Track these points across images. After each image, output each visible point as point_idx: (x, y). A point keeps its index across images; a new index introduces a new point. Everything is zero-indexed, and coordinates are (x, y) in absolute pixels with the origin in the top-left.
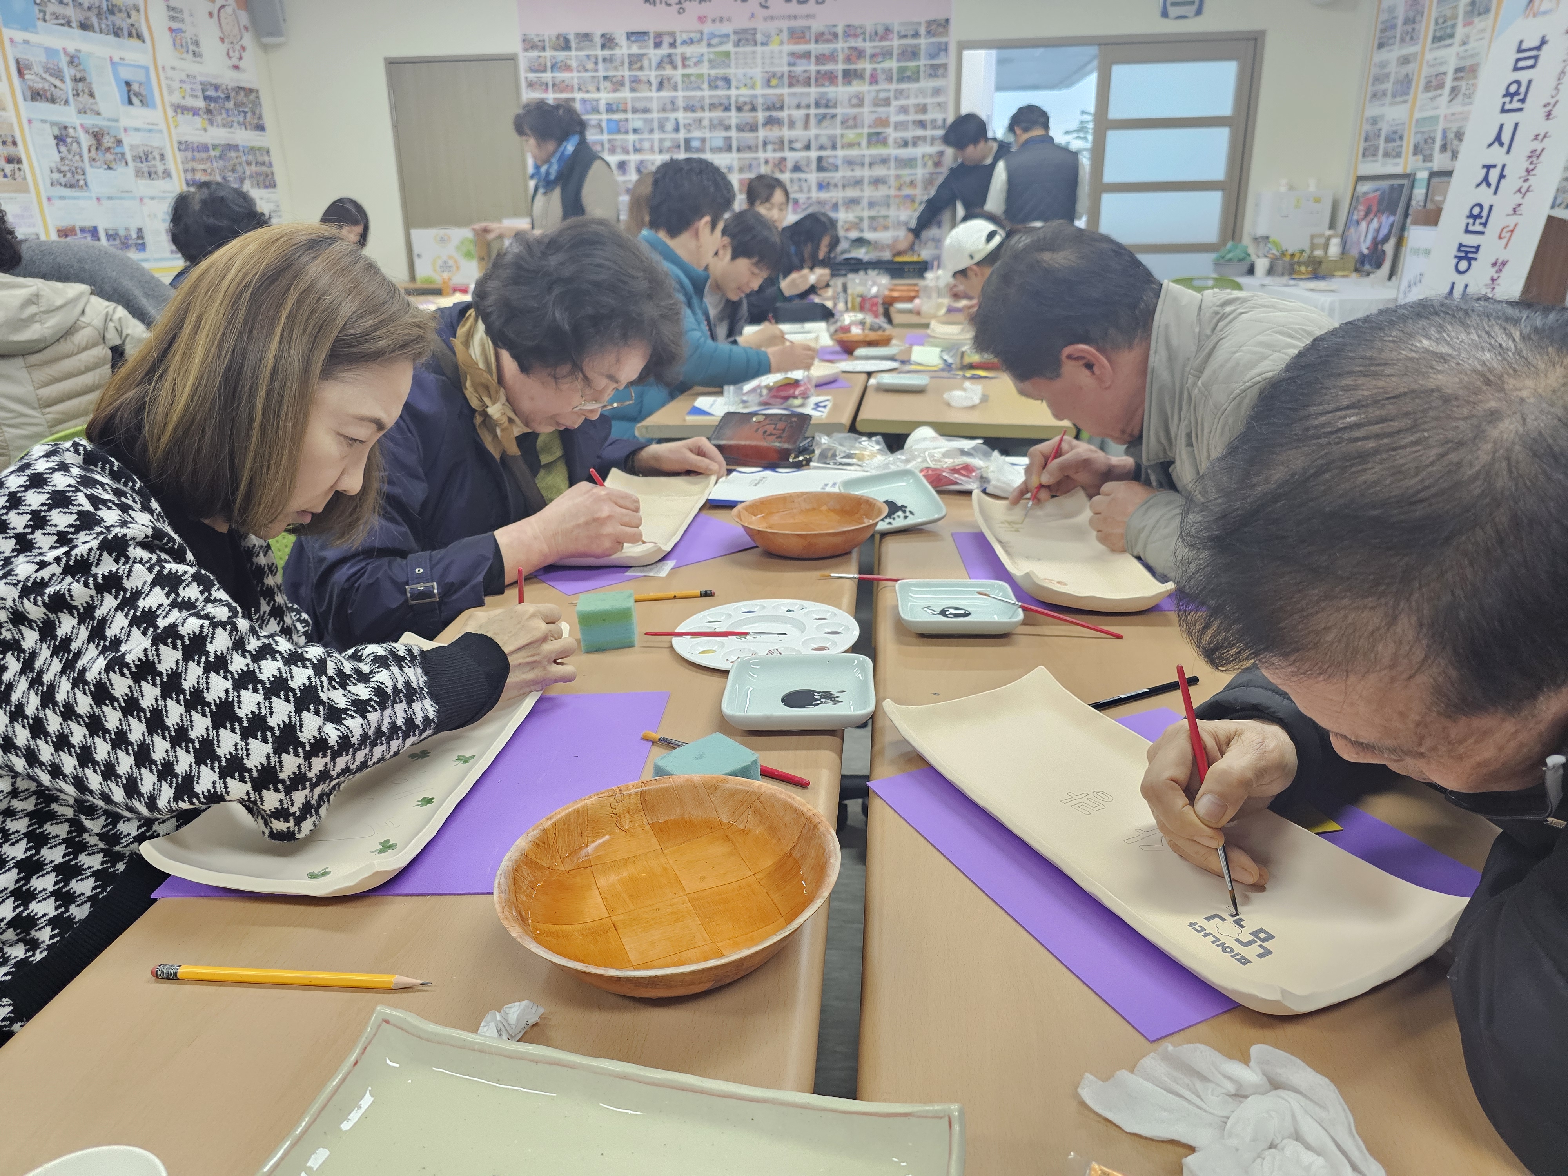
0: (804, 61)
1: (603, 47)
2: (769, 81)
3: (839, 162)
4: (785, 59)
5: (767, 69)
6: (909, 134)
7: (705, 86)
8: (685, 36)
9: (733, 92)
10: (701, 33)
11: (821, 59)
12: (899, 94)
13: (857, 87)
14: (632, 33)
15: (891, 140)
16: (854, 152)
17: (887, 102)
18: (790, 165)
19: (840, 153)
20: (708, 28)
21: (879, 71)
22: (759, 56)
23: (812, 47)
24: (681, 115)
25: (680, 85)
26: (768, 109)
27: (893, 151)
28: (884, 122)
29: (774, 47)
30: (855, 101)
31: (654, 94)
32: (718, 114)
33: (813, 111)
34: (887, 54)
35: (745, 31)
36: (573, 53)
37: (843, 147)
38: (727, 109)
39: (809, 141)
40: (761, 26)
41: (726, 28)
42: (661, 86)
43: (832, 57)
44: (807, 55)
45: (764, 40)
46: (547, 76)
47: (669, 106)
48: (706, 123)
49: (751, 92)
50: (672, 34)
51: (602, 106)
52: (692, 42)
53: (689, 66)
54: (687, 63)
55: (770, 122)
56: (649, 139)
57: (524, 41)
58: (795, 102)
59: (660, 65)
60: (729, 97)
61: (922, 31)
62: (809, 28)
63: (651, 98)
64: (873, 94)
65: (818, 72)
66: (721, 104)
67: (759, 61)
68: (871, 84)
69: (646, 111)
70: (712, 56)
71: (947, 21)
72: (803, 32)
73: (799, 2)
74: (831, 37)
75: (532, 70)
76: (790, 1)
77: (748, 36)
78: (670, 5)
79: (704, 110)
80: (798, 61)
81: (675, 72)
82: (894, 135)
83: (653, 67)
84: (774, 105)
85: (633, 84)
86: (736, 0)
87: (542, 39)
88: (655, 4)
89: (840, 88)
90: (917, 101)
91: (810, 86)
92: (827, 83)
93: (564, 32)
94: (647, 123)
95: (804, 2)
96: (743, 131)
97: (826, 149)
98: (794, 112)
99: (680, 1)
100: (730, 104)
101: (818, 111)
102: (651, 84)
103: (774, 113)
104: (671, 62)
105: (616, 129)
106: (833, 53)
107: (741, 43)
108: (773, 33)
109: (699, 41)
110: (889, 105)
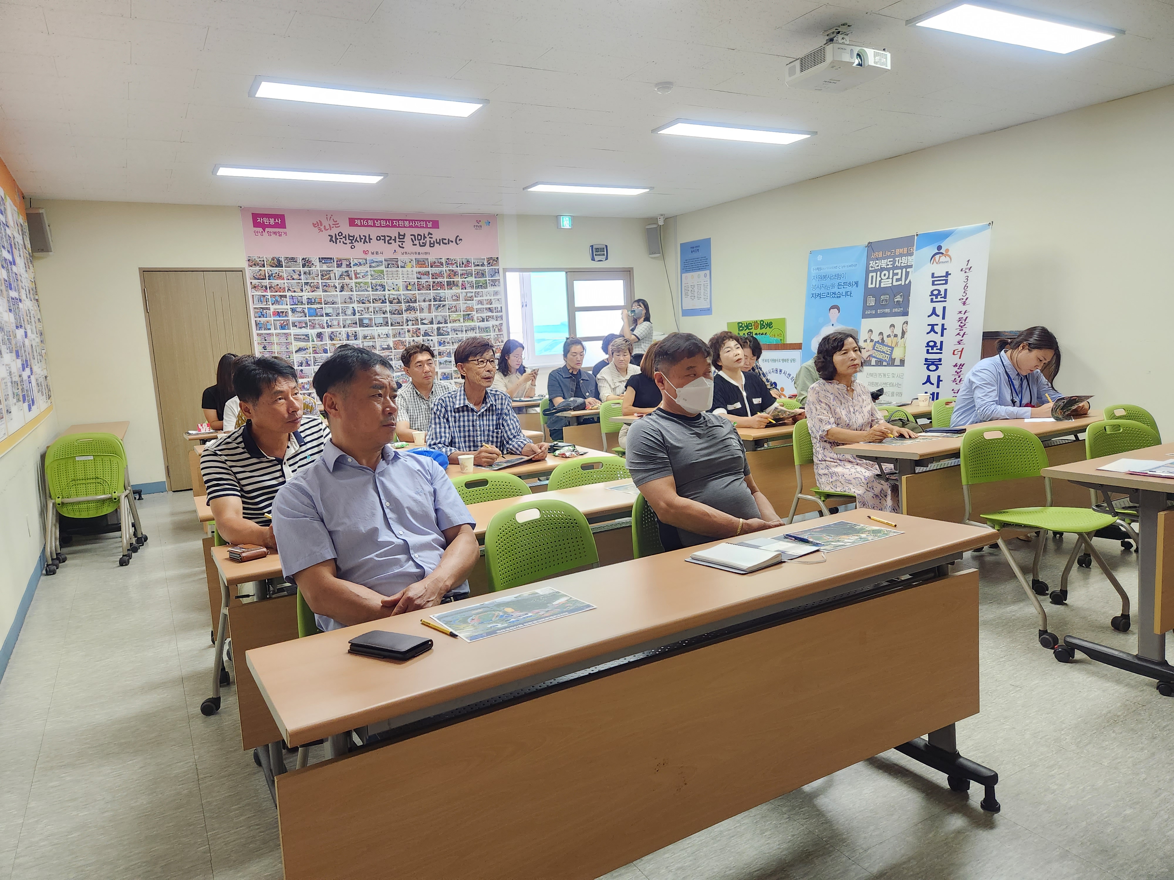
0: (425, 276)
1: (304, 266)
2: (407, 287)
3: (449, 330)
4: (415, 276)
5: (405, 280)
6: (484, 315)
7: (370, 289)
8: (356, 261)
9: (386, 292)
10: (366, 260)
11: (434, 276)
12: (477, 294)
13: (455, 291)
14: (323, 259)
15: (475, 318)
17: (471, 299)
18: (422, 333)
19: (449, 325)
20: (369, 257)
21: (466, 282)
22: (400, 273)
24: (355, 305)
25: (354, 289)
26: (408, 302)
27: (478, 324)
28: (471, 309)
29: (408, 269)
30: (454, 298)
31: (338, 293)
32: (378, 305)
33: (432, 303)
34: (469, 274)
35: (391, 259)
36: (284, 268)
37: (450, 322)
38: (384, 302)
39: (432, 319)
40: (401, 258)
41: (380, 258)
42: (342, 289)
43: (441, 275)
44: (427, 273)
45: (403, 265)
46: (266, 282)
47: (348, 300)
48: (371, 309)
49: (398, 292)
50: (348, 260)
51: (305, 300)
52: (360, 264)
53: (359, 278)
54: (358, 276)
55: (409, 309)
56: (336, 319)
57: (248, 260)
58: (423, 298)
59: (341, 277)
60: (384, 295)
61: (486, 263)
62: (427, 259)
63: (337, 295)
64: (464, 294)
65: (434, 282)
66: (380, 299)
67: (401, 276)
68: (462, 289)
69: (334, 303)
70: (373, 273)
71: (497, 258)
72: (424, 261)
73: (420, 246)
74: (439, 264)
75: (255, 278)
76: (416, 245)
77: (393, 262)
78: (346, 244)
79: (370, 302)
80: (422, 276)
81: (351, 281)
82: (477, 315)
83: (337, 279)
84: (411, 300)
85: (325, 287)
86: (385, 243)
87: (262, 259)
88: (336, 243)
89: (446, 291)
90: (487, 298)
91: (430, 290)
92: (439, 288)
93: (277, 256)
94: (335, 310)
95: (424, 245)
96: (394, 314)
97: (442, 323)
98: (423, 304)
99: (352, 241)
100: (386, 299)
101: (435, 303)
102: (336, 288)
103: (411, 304)
104: (349, 276)
105: (315, 313)
106: (441, 272)
107: (389, 266)
108: (407, 261)
109: (365, 264)
110: (473, 300)
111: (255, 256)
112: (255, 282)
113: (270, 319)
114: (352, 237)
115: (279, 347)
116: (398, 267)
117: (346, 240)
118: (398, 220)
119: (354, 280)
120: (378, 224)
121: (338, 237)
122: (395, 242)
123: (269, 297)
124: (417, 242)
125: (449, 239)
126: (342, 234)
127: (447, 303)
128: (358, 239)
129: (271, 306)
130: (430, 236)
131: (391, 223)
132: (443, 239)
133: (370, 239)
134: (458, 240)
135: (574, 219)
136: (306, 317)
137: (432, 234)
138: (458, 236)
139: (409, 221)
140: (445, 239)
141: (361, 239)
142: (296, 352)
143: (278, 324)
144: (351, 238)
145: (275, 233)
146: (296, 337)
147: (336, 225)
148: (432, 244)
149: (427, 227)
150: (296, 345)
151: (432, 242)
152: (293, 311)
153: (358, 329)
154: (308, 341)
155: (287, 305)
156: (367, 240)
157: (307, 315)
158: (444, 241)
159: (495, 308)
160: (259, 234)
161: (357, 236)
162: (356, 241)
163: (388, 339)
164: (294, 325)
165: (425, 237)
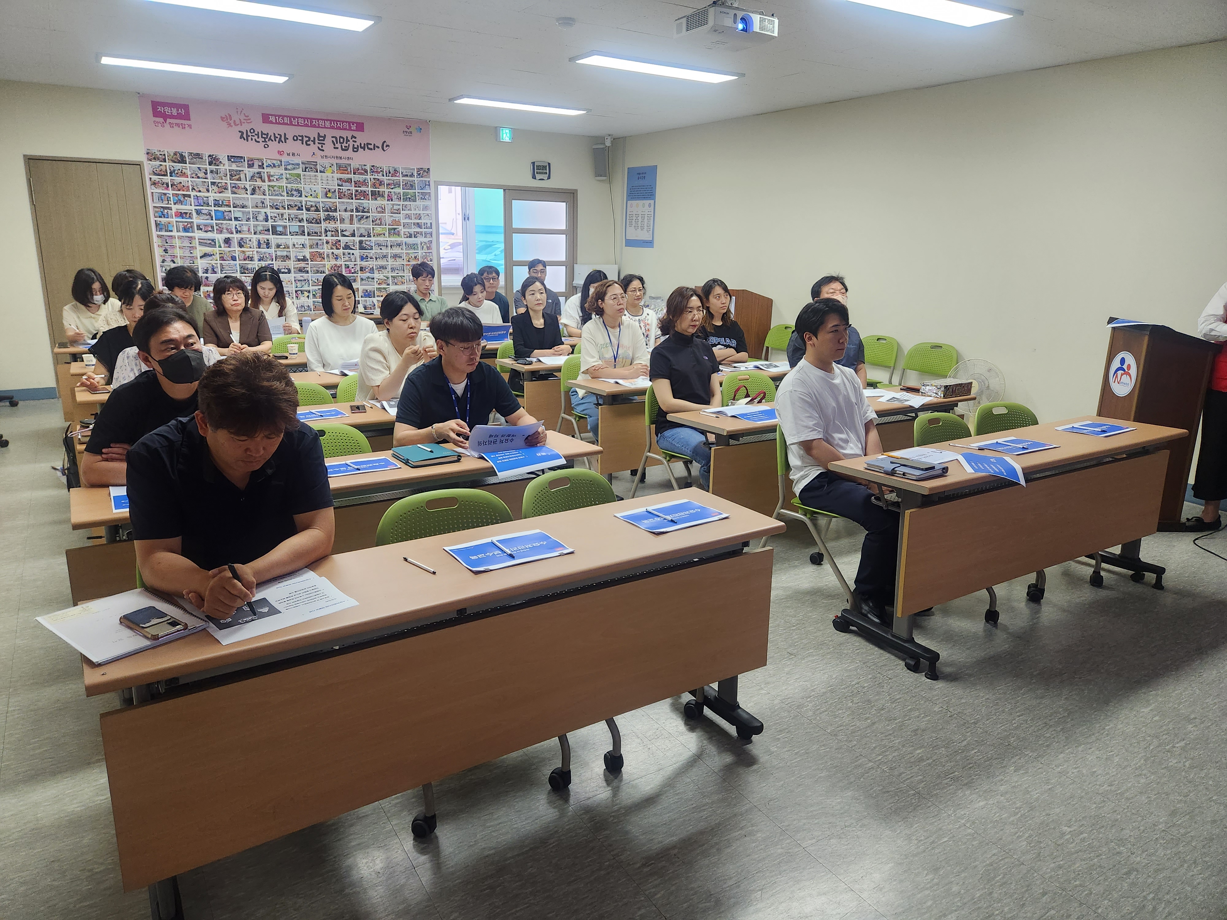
0: (347, 184)
1: (210, 164)
2: (326, 194)
3: (373, 244)
4: (336, 182)
5: (325, 187)
6: (412, 231)
7: (285, 194)
8: (269, 162)
9: (303, 199)
10: (281, 161)
11: (357, 184)
12: (405, 208)
13: (380, 202)
14: (232, 157)
15: (402, 233)
17: (398, 212)
18: (342, 245)
19: (373, 239)
20: (285, 159)
21: (393, 193)
22: (319, 178)
23: (352, 176)
24: (268, 211)
25: (267, 193)
26: (327, 211)
27: (403, 240)
28: (398, 223)
29: (328, 174)
30: (379, 209)
31: (250, 196)
32: (294, 211)
33: (355, 214)
34: (397, 185)
35: (309, 163)
36: (188, 165)
37: (374, 236)
38: (300, 209)
39: (354, 230)
40: (320, 161)
41: (297, 160)
42: (254, 192)
43: (364, 183)
44: (349, 181)
45: (322, 169)
46: (168, 179)
47: (260, 205)
48: (286, 216)
49: (315, 200)
50: (261, 160)
51: (211, 202)
52: (274, 166)
53: (273, 180)
54: (271, 178)
55: (328, 218)
56: (246, 225)
57: (148, 153)
58: (344, 207)
59: (252, 178)
60: (301, 202)
61: (416, 174)
62: (350, 165)
63: (248, 198)
64: (390, 206)
65: (357, 191)
66: (296, 206)
67: (320, 182)
68: (388, 200)
69: (243, 207)
70: (288, 176)
71: (428, 169)
72: (346, 167)
73: (343, 150)
74: (363, 171)
75: (155, 174)
76: (338, 148)
77: (312, 166)
78: (259, 142)
79: (285, 208)
80: (344, 183)
81: (263, 184)
82: (403, 230)
83: (248, 180)
84: (330, 208)
85: (234, 189)
86: (303, 144)
87: (162, 153)
88: (247, 141)
89: (370, 202)
90: (415, 212)
91: (352, 199)
92: (362, 198)
93: (180, 151)
94: (245, 215)
95: (346, 149)
96: (311, 223)
97: (364, 236)
98: (343, 213)
99: (265, 140)
100: (302, 206)
101: (357, 214)
102: (247, 190)
103: (331, 213)
104: (261, 178)
105: (222, 217)
106: (365, 181)
107: (307, 170)
108: (328, 165)
109: (279, 166)
110: (400, 213)
111: (155, 149)
112: (155, 178)
113: (172, 220)
114: (265, 134)
115: (182, 251)
116: (317, 172)
117: (258, 138)
118: (318, 120)
119: (267, 183)
120: (295, 122)
121: (249, 134)
122: (314, 144)
123: (171, 196)
125: (374, 144)
126: (254, 131)
127: (370, 214)
128: (273, 138)
129: (173, 206)
130: (354, 139)
131: (310, 122)
132: (368, 144)
133: (286, 139)
134: (384, 146)
135: (515, 132)
136: (212, 220)
137: (356, 138)
138: (385, 142)
139: (331, 121)
140: (371, 144)
141: (275, 137)
142: (201, 257)
143: (181, 226)
144: (264, 136)
145: (177, 125)
146: (201, 241)
147: (248, 120)
148: (355, 148)
149: (350, 129)
150: (200, 250)
151: (356, 146)
152: (198, 212)
153: (271, 237)
154: (214, 246)
155: (191, 205)
156: (283, 139)
157: (214, 218)
158: (369, 146)
159: (424, 223)
160: (160, 125)
161: (271, 134)
162: (270, 139)
163: (305, 249)
164: (199, 228)
165: (348, 141)
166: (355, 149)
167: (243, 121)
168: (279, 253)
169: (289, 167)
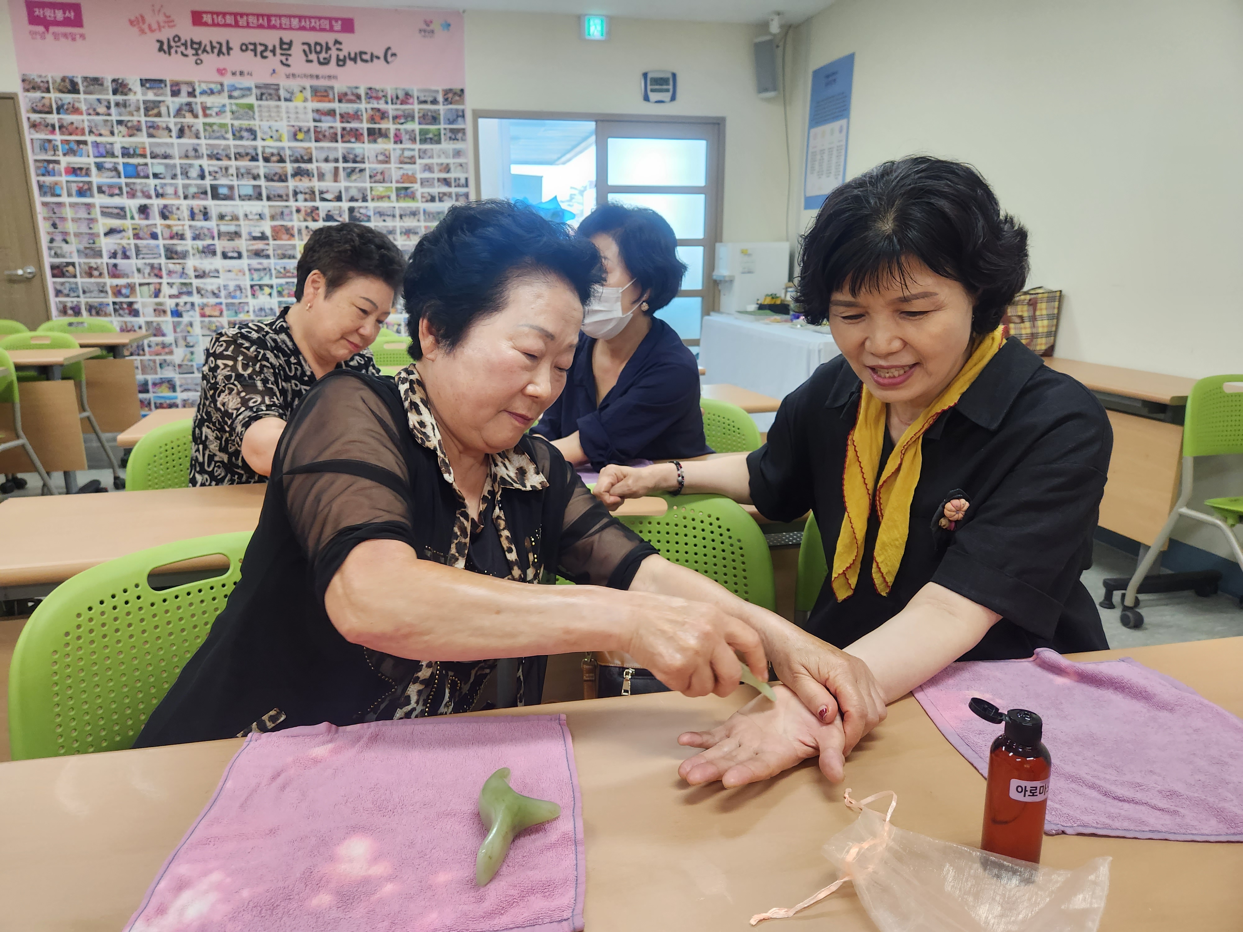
0: (329, 118)
1: (115, 92)
2: (295, 135)
3: (371, 213)
4: (310, 115)
5: (293, 123)
6: (435, 190)
7: (230, 135)
8: (204, 87)
9: (259, 143)
10: (222, 85)
11: (345, 117)
12: (423, 154)
13: (382, 145)
14: (147, 80)
15: (418, 195)
16: (384, 205)
17: (412, 161)
18: (322, 214)
19: (371, 204)
20: (228, 81)
21: (402, 131)
22: (283, 110)
23: (336, 105)
24: (205, 163)
25: (202, 134)
26: (296, 161)
27: (422, 205)
28: (411, 179)
29: (298, 103)
30: (381, 158)
31: (175, 140)
32: (245, 163)
33: (341, 165)
34: (409, 117)
35: (267, 86)
36: (82, 96)
37: (373, 200)
38: (254, 159)
39: (340, 192)
40: (285, 84)
41: (248, 82)
42: (181, 133)
43: (356, 116)
44: (331, 113)
45: (288, 96)
46: (53, 118)
47: (191, 153)
48: (232, 171)
49: (278, 144)
50: (190, 84)
51: (118, 151)
52: (212, 92)
53: (211, 115)
54: (208, 112)
55: (298, 173)
56: (171, 184)
57: (23, 81)
58: (323, 156)
59: (179, 113)
60: (255, 149)
61: (440, 99)
62: (332, 88)
63: (172, 144)
64: (399, 152)
65: (344, 129)
66: (247, 154)
67: (284, 115)
68: (395, 142)
69: (166, 157)
70: (234, 108)
71: (463, 91)
72: (326, 91)
73: (320, 63)
74: (354, 98)
75: (35, 111)
76: (311, 61)
77: (271, 91)
78: (186, 56)
79: (230, 159)
80: (323, 117)
81: (196, 121)
82: (421, 190)
83: (172, 114)
84: (302, 157)
85: (151, 129)
86: (256, 55)
87: (45, 80)
88: (170, 54)
89: (366, 145)
90: (440, 161)
91: (337, 141)
92: (353, 140)
93: (70, 75)
94: (169, 170)
95: (326, 62)
96: (272, 180)
97: (357, 200)
98: (323, 165)
99: (197, 52)
100: (257, 155)
101: (346, 165)
102: (170, 131)
103: (302, 165)
104: (191, 111)
105: (135, 172)
106: (356, 112)
107: (264, 97)
108: (296, 90)
109: (220, 92)
110: (415, 163)
111: (34, 74)
112: (35, 117)
113: (60, 178)
114: (196, 43)
118: (280, 16)
119: (201, 120)
120: (242, 21)
121: (172, 44)
122: (274, 55)
123: (59, 143)
124: (313, 57)
125: (372, 54)
126: (180, 39)
128: (208, 48)
129: (61, 158)
130: (338, 46)
131: (267, 21)
132: (362, 53)
133: (229, 49)
134: (388, 55)
135: (610, 22)
137: (341, 44)
138: (389, 48)
139: (300, 18)
140: (366, 53)
141: (213, 48)
142: (106, 234)
143: (74, 188)
144: (195, 46)
145: (65, 35)
146: (104, 210)
147: (170, 22)
148: (341, 60)
149: (331, 29)
150: (103, 224)
151: (341, 57)
152: (100, 167)
153: (210, 203)
154: (124, 217)
155: (88, 156)
156: (224, 49)
157: (122, 176)
159: (455, 179)
160: (38, 37)
161: (205, 42)
162: (205, 51)
163: (263, 222)
164: (100, 190)
165: (328, 49)
166: (341, 62)
167: (162, 24)
168: (223, 228)
169: (236, 94)
